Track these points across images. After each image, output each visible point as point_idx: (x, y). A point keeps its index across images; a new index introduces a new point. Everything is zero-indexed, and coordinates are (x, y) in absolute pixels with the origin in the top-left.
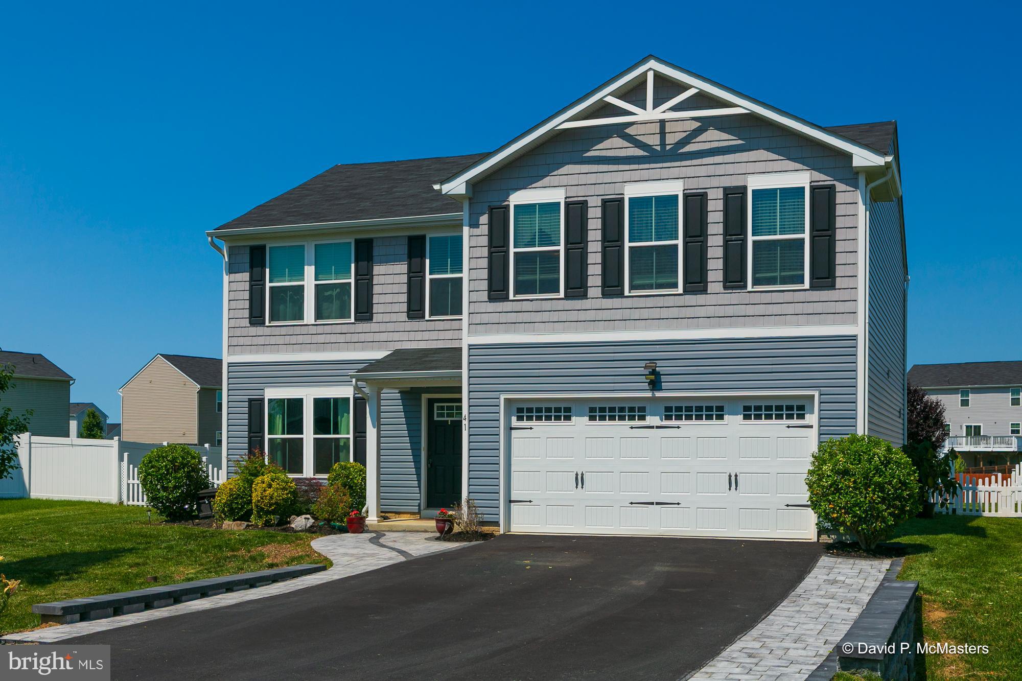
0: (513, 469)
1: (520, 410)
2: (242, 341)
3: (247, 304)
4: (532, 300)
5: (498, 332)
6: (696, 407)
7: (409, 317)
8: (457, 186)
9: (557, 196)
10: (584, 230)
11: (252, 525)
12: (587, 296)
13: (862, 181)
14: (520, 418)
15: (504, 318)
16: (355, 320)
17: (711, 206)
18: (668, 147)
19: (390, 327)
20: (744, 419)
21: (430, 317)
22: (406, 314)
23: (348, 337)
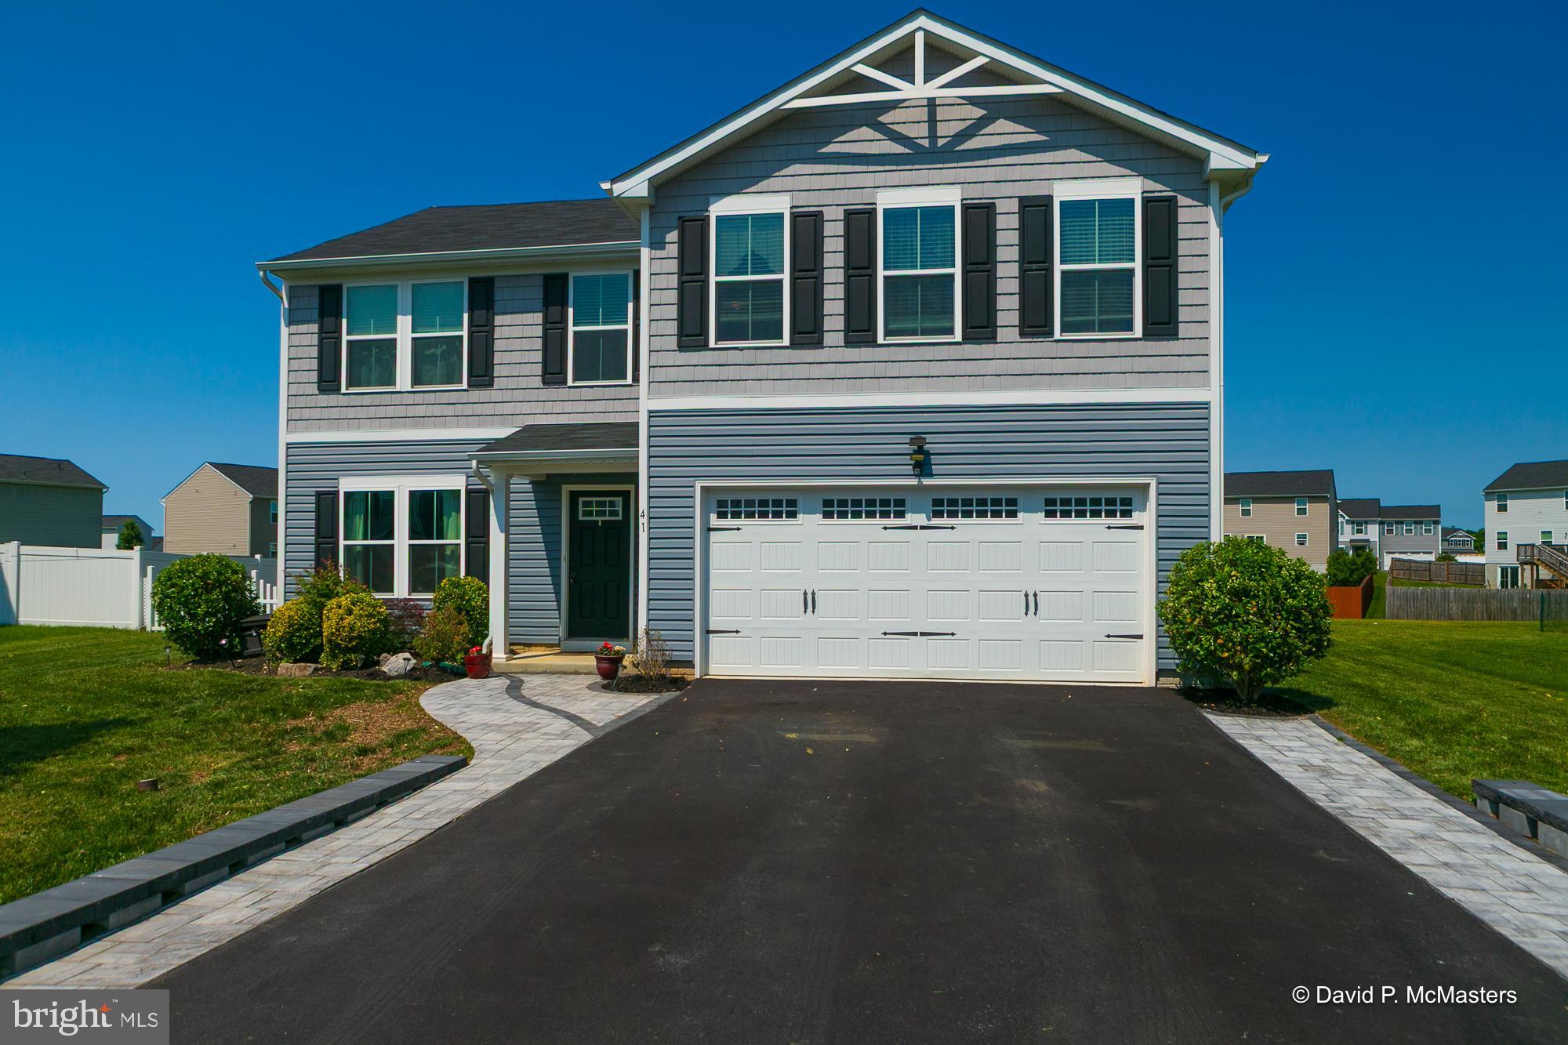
0: (712, 585)
2: (306, 413)
3: (315, 364)
4: (742, 349)
5: (692, 393)
6: (977, 499)
7: (544, 383)
8: (636, 186)
9: (780, 204)
10: (818, 252)
11: (322, 668)
12: (822, 343)
13: (1214, 192)
14: (722, 515)
15: (700, 373)
16: (469, 385)
17: (1001, 222)
18: (941, 142)
19: (518, 395)
20: (1046, 516)
21: (573, 382)
22: (540, 378)
23: (458, 409)
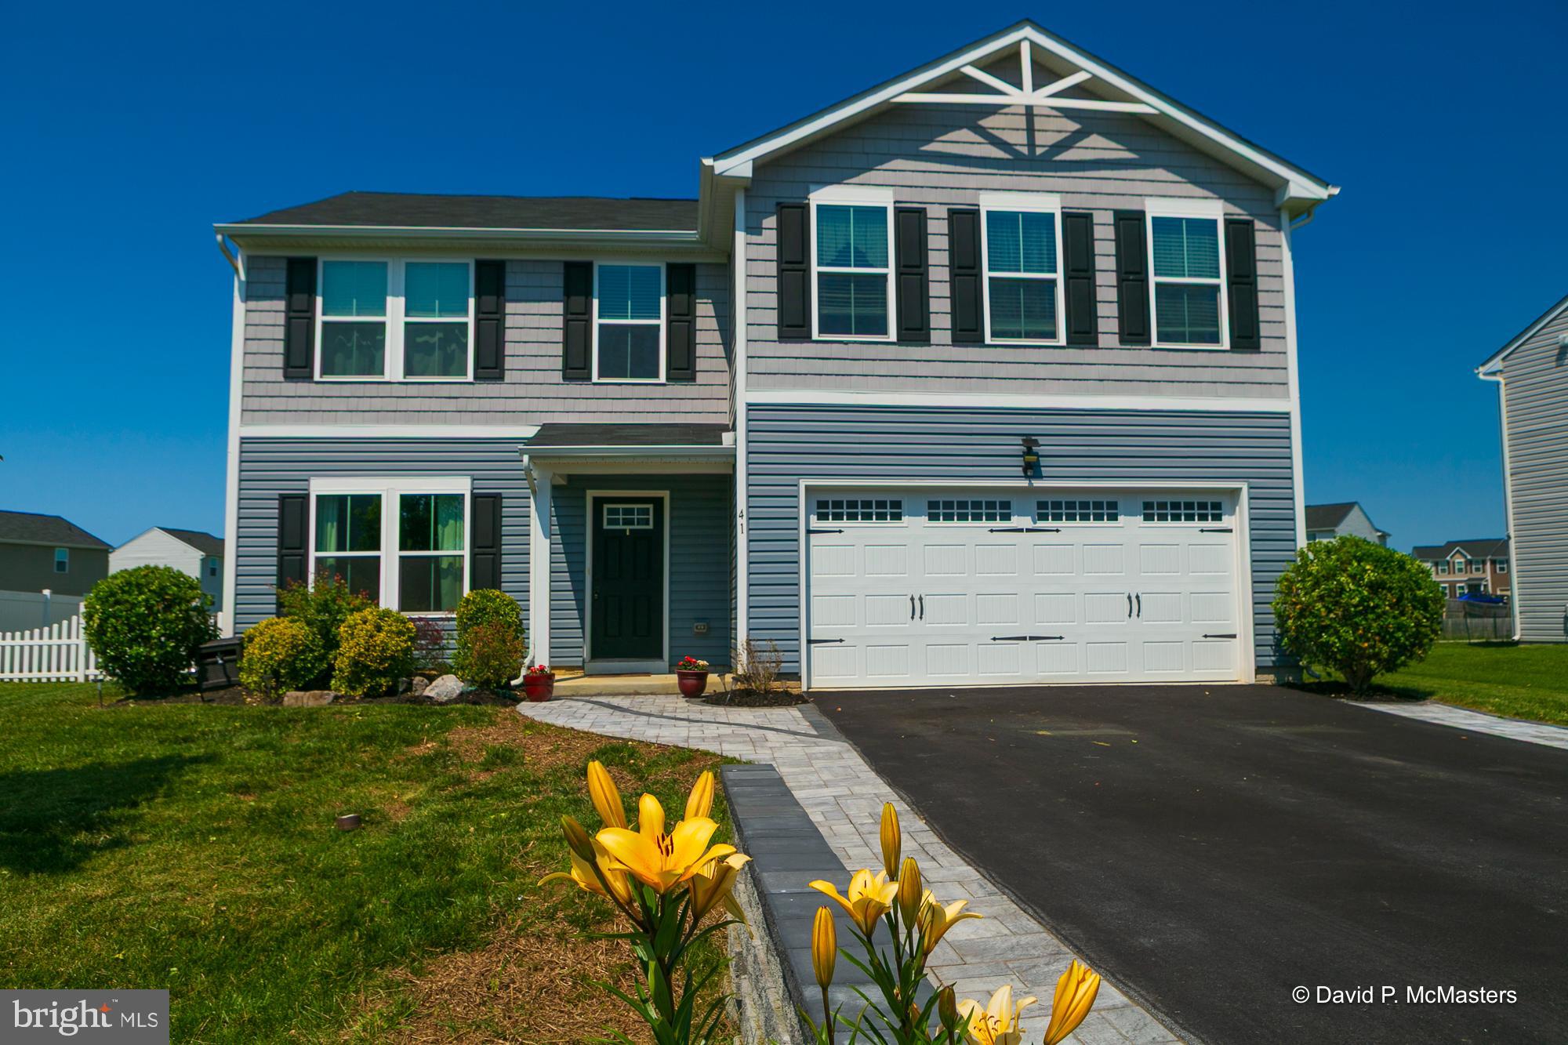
0: (813, 592)
1: (822, 504)
2: (267, 403)
3: (280, 347)
4: (846, 343)
5: (793, 386)
6: (1079, 502)
7: (564, 378)
8: (739, 165)
9: (883, 198)
10: (922, 249)
11: (342, 696)
12: (929, 341)
13: (1285, 218)
14: (822, 517)
15: (802, 366)
16: (476, 378)
17: (1098, 232)
18: (1039, 151)
19: (534, 391)
20: (1145, 520)
21: (600, 379)
22: (561, 373)
23: (461, 404)
